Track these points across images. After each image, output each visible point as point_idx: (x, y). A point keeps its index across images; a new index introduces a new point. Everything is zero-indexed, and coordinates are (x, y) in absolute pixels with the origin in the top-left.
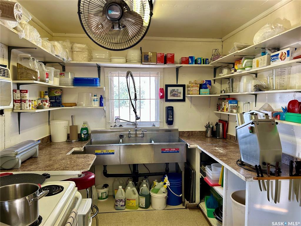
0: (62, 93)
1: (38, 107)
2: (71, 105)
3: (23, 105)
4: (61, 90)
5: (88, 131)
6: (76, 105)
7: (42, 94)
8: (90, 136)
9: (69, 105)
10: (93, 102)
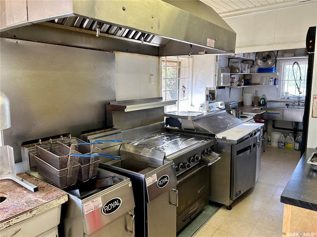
0: (251, 77)
1: (239, 85)
2: (256, 84)
3: (233, 84)
4: (251, 75)
5: (265, 100)
6: (259, 85)
7: (241, 78)
8: (266, 104)
9: (255, 84)
10: (270, 82)
